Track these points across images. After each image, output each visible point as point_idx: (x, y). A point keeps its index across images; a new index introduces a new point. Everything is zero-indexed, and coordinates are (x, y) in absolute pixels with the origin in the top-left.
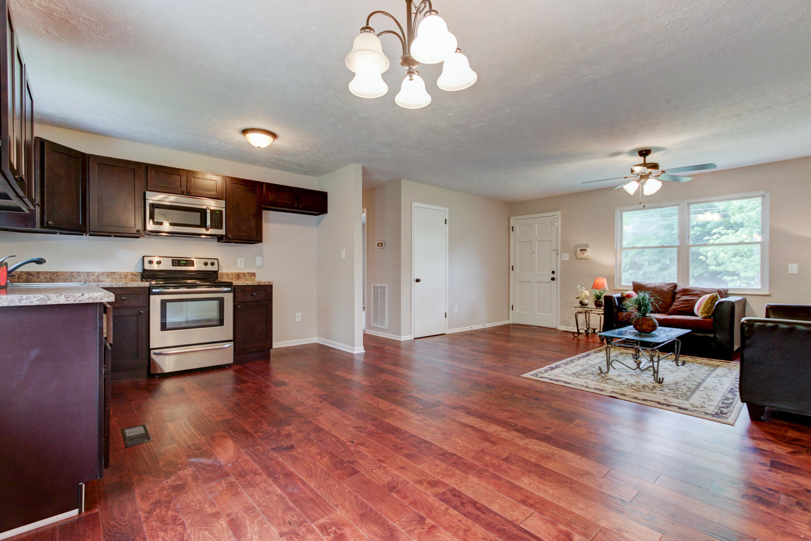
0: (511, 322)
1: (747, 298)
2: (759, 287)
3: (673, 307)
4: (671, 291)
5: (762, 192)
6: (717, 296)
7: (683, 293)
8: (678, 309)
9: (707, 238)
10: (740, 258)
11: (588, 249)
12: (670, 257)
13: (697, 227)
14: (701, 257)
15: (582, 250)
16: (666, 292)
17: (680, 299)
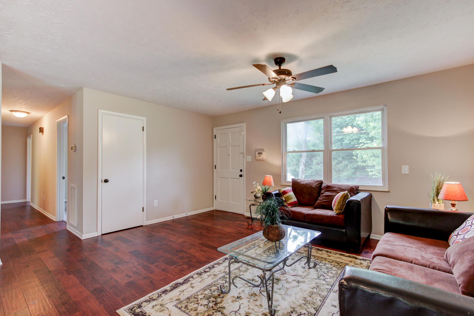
0: (214, 208)
1: (372, 193)
2: (381, 185)
3: (318, 201)
4: (318, 187)
5: (382, 107)
6: (347, 195)
7: (326, 189)
8: (321, 203)
9: (356, 146)
10: (374, 158)
11: (263, 152)
12: (342, 157)
13: (355, 140)
14: (354, 157)
15: (259, 153)
16: (314, 188)
17: (324, 195)
